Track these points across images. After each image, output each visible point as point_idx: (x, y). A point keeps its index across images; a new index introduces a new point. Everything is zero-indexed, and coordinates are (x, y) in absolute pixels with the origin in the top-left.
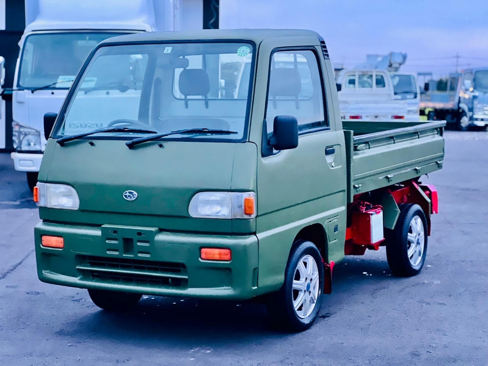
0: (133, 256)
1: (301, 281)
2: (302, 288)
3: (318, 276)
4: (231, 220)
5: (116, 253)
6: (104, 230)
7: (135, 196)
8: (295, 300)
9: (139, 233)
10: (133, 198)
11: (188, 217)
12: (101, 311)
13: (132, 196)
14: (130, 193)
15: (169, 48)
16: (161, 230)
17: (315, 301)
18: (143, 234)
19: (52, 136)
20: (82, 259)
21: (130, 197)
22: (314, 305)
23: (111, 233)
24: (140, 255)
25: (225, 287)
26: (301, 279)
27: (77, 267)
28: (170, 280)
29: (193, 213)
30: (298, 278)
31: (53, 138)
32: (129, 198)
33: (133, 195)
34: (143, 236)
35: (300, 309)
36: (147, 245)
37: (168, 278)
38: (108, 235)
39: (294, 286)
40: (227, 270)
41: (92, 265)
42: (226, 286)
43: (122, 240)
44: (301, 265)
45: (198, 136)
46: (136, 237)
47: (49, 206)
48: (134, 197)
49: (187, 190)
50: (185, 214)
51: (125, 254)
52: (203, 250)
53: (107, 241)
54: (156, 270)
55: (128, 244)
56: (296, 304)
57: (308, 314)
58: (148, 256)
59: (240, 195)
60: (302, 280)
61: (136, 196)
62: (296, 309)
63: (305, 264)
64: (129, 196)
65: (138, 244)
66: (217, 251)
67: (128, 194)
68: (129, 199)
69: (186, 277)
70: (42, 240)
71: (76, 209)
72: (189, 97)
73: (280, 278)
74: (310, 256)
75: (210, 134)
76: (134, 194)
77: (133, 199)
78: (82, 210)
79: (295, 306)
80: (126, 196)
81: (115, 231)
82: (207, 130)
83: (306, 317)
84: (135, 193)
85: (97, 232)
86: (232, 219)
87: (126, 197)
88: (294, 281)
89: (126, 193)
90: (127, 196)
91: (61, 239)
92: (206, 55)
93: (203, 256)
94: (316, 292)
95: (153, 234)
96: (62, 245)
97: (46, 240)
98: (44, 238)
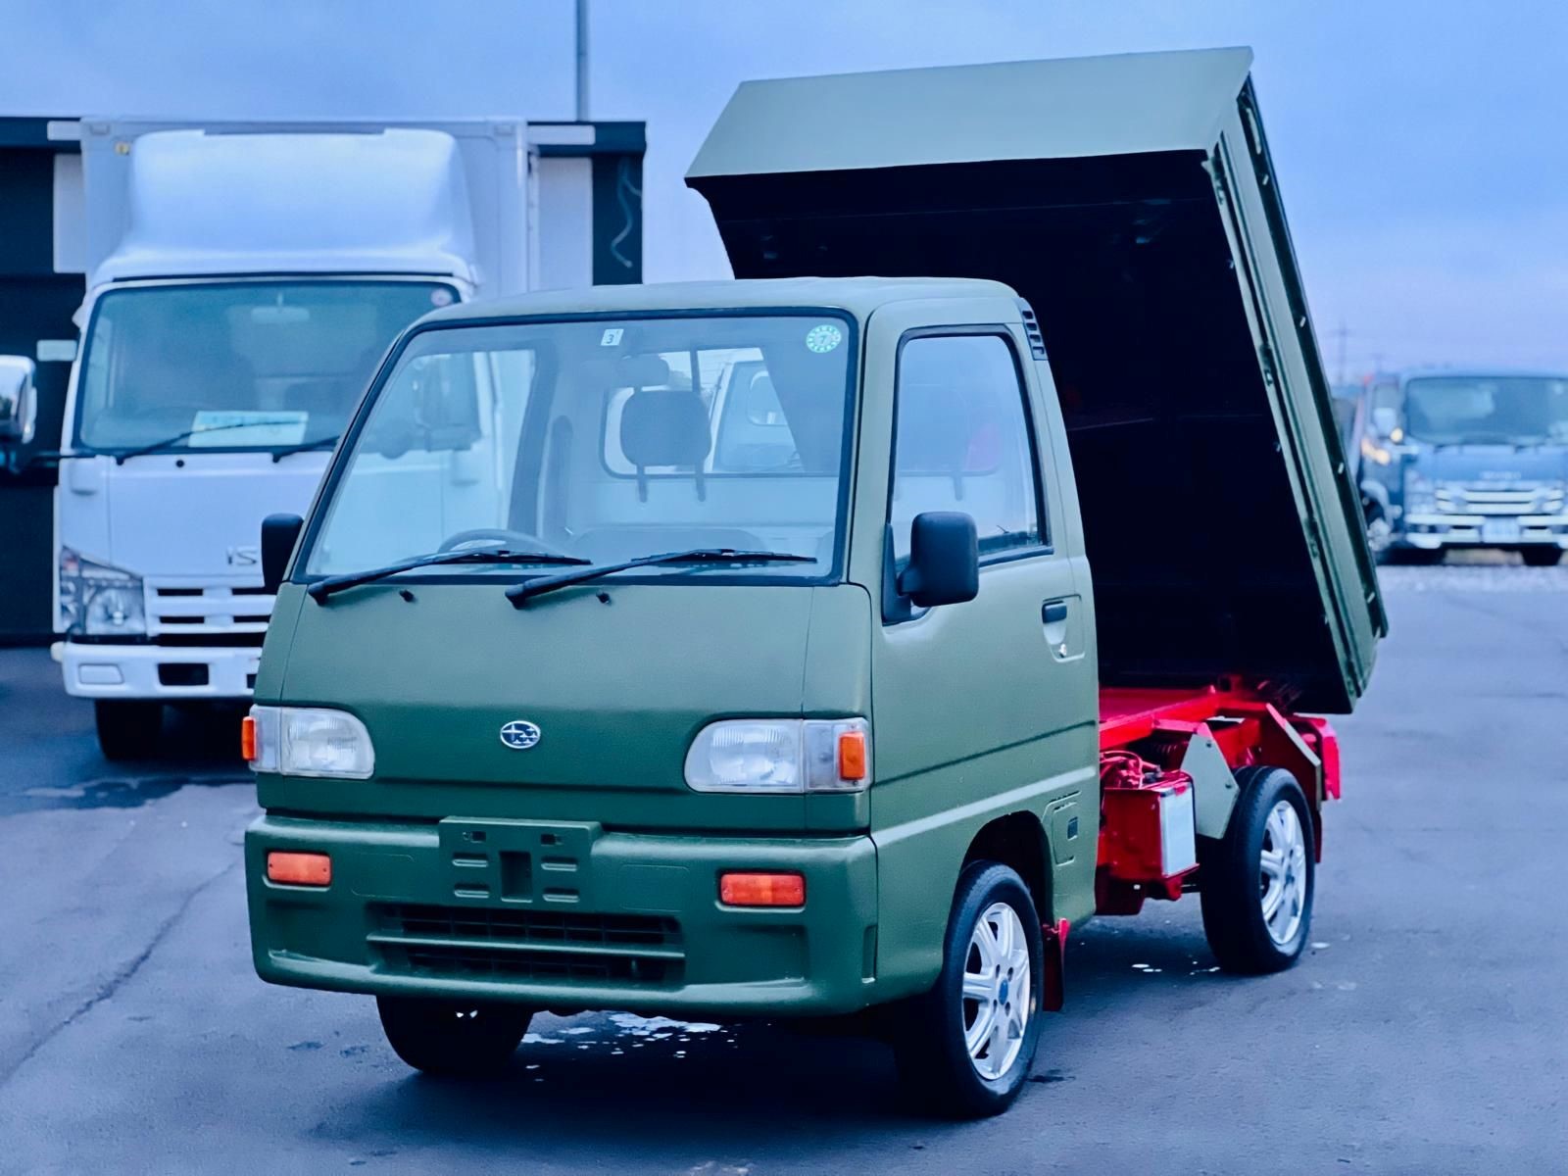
0: (530, 901)
1: (984, 974)
2: (987, 996)
3: (1027, 962)
4: (802, 797)
5: (483, 895)
6: (446, 833)
7: (533, 736)
8: (968, 1029)
9: (548, 837)
10: (528, 741)
11: (688, 792)
12: (415, 1076)
13: (524, 736)
14: (518, 727)
15: (616, 330)
16: (608, 829)
17: (1022, 1033)
18: (559, 839)
19: (291, 578)
20: (383, 913)
21: (521, 740)
22: (1017, 1043)
23: (466, 839)
24: (548, 898)
25: (787, 980)
26: (983, 969)
27: (371, 938)
28: (634, 964)
29: (698, 779)
30: (975, 966)
31: (295, 583)
32: (517, 742)
33: (529, 734)
34: (558, 843)
35: (982, 1055)
36: (572, 868)
37: (628, 959)
38: (455, 844)
39: (966, 988)
40: (795, 931)
41: (411, 929)
42: (789, 978)
43: (496, 857)
44: (982, 928)
45: (706, 569)
46: (536, 849)
47: (286, 770)
48: (531, 740)
49: (679, 717)
50: (676, 784)
51: (506, 895)
52: (729, 879)
53: (456, 863)
54: (593, 939)
55: (515, 865)
56: (973, 1039)
57: (1004, 1069)
58: (572, 899)
59: (829, 727)
60: (988, 971)
61: (536, 737)
62: (973, 1054)
63: (994, 927)
64: (517, 737)
65: (545, 867)
66: (765, 881)
67: (513, 731)
68: (516, 745)
69: (682, 955)
70: (270, 862)
71: (366, 776)
72: (649, 470)
73: (932, 958)
74: (1003, 907)
75: (739, 565)
76: (531, 730)
77: (530, 745)
78: (379, 779)
79: (970, 1045)
80: (507, 737)
81: (479, 833)
82: (731, 554)
83: (998, 1076)
84: (533, 727)
85: (429, 839)
86: (805, 794)
87: (511, 742)
88: (968, 976)
89: (509, 728)
90: (513, 738)
91: (321, 861)
92: (699, 353)
93: (727, 895)
94: (1023, 1005)
95: (585, 839)
96: (326, 876)
97: (280, 863)
98: (273, 858)
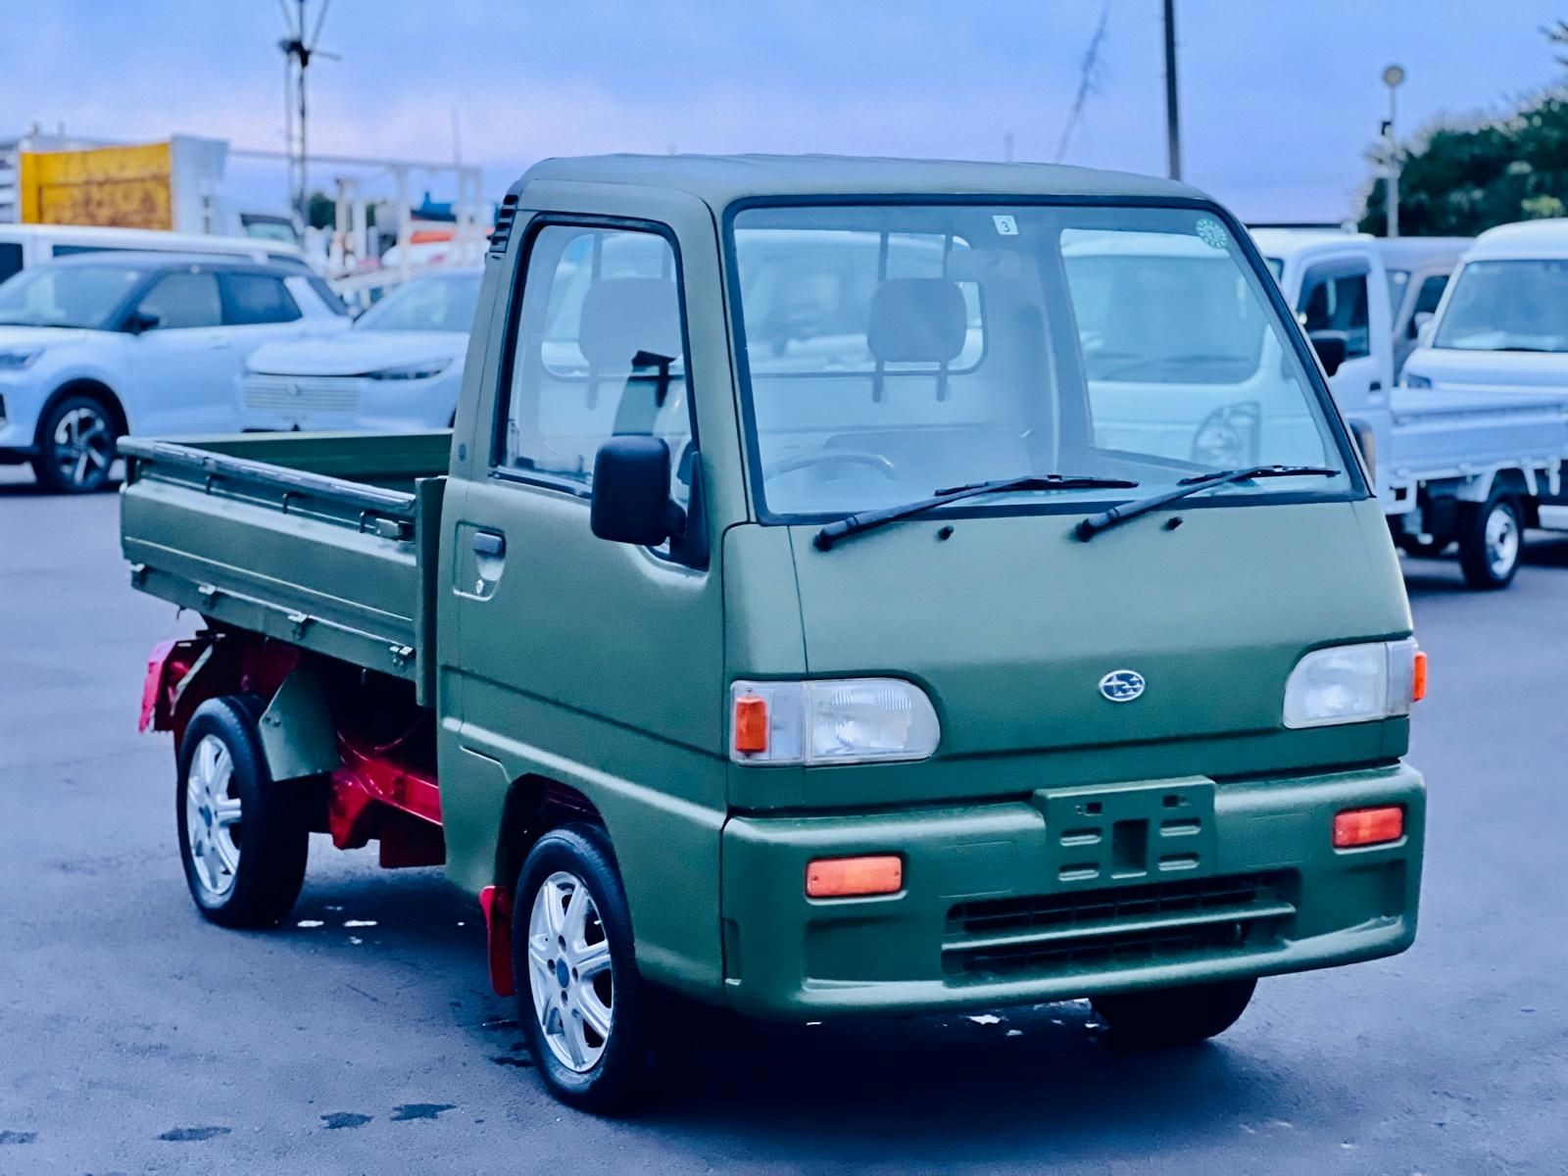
0: (1144, 874)
4: (1382, 723)
5: (1089, 875)
7: (1138, 686)
9: (1171, 798)
10: (1131, 692)
11: (1283, 730)
13: (1127, 686)
14: (1121, 677)
18: (1183, 800)
19: (753, 519)
21: (1124, 691)
23: (1079, 813)
24: (1166, 867)
25: (1372, 922)
27: (945, 947)
28: (1238, 927)
29: (1293, 716)
32: (1120, 694)
33: (1132, 684)
34: (1182, 804)
36: (1194, 830)
37: (1231, 923)
38: (1064, 821)
40: (1396, 864)
42: (1373, 918)
43: (1111, 830)
46: (1157, 814)
47: (810, 758)
48: (1135, 690)
51: (1117, 872)
52: (1342, 820)
53: (1068, 842)
55: (1130, 836)
58: (1189, 865)
59: (1407, 649)
61: (1141, 688)
64: (1120, 688)
65: (1166, 833)
66: (1366, 818)
67: (1115, 683)
68: (1119, 697)
69: (1290, 909)
70: (810, 875)
76: (1134, 679)
77: (1134, 697)
78: (945, 756)
80: (1109, 690)
81: (1094, 805)
84: (1137, 676)
85: (1027, 820)
87: (1112, 694)
89: (1110, 680)
90: (1115, 691)
91: (893, 863)
93: (1342, 835)
95: (1208, 793)
96: (894, 881)
97: (823, 875)
98: (816, 869)
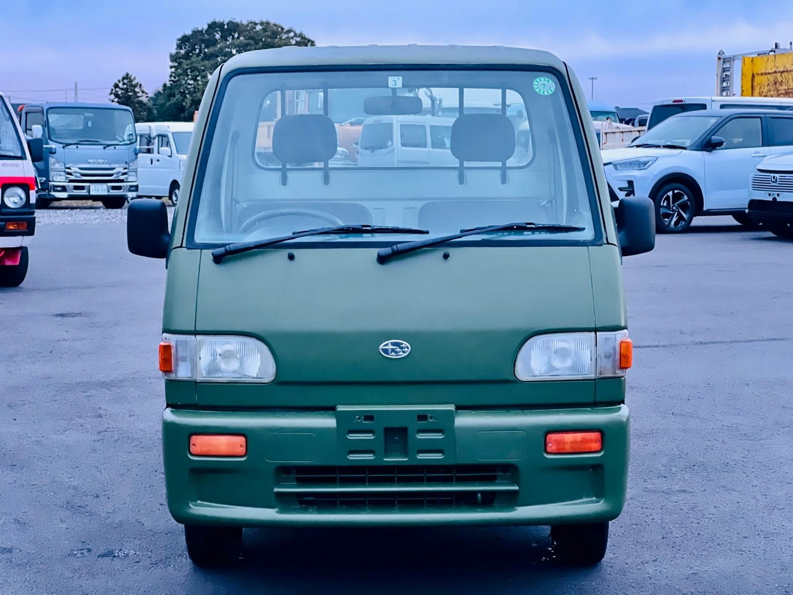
0: (407, 459)
4: (594, 381)
5: (370, 457)
6: (340, 416)
7: (406, 349)
9: (422, 417)
10: (401, 353)
11: (517, 381)
13: (399, 349)
14: (393, 344)
15: (397, 77)
18: (431, 418)
19: (184, 245)
20: (285, 472)
21: (396, 352)
23: (359, 421)
24: (421, 456)
25: (584, 500)
27: (276, 490)
28: (479, 495)
29: (522, 374)
31: (188, 249)
32: (393, 354)
33: (402, 348)
34: (431, 420)
36: (439, 436)
37: (476, 492)
38: (347, 424)
40: (596, 467)
41: (302, 482)
42: (586, 498)
43: (381, 432)
45: (505, 236)
46: (413, 425)
48: (403, 352)
49: (513, 333)
50: (511, 378)
51: (386, 457)
52: (551, 437)
53: (352, 437)
54: (447, 481)
55: (395, 436)
58: (438, 456)
59: (614, 336)
61: (408, 351)
64: (393, 350)
65: (421, 436)
67: (390, 347)
68: (393, 356)
69: (517, 488)
70: (192, 442)
72: (289, 166)
75: (530, 233)
76: (404, 345)
77: (403, 356)
78: (278, 382)
80: (386, 351)
81: (369, 417)
82: (533, 226)
84: (405, 344)
85: (329, 422)
86: (595, 380)
87: (387, 354)
89: (386, 345)
90: (390, 351)
91: (241, 440)
93: (551, 447)
95: (450, 416)
96: (242, 450)
97: (200, 443)
98: (195, 439)
